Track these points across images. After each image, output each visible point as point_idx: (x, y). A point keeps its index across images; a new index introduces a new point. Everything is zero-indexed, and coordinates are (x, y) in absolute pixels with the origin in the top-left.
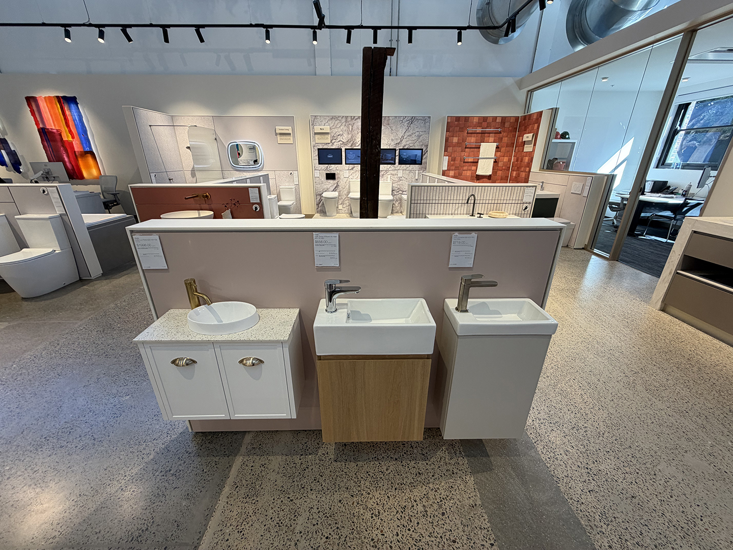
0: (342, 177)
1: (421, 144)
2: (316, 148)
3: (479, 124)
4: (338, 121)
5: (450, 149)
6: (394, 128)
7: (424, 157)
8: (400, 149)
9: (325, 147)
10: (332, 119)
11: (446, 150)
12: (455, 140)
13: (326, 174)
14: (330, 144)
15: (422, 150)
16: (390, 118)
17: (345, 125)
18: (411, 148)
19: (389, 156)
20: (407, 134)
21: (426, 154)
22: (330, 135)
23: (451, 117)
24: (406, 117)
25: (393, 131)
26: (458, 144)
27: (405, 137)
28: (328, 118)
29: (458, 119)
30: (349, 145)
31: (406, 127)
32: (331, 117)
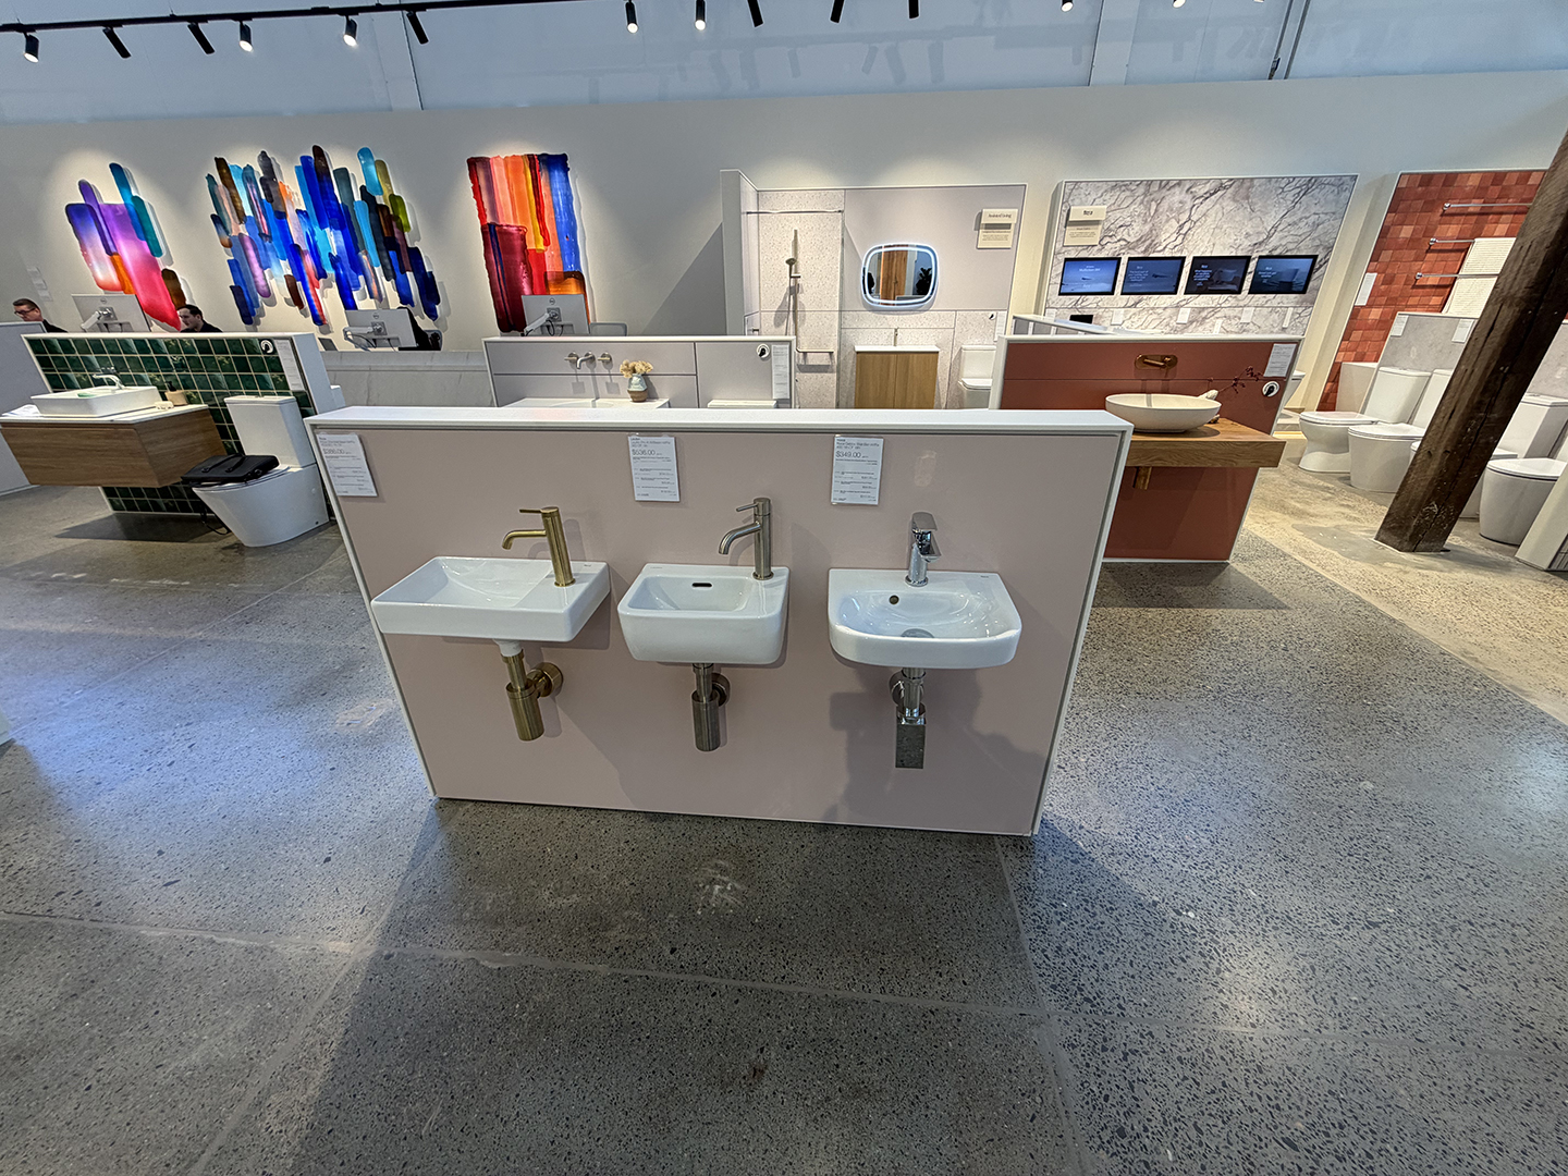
1: (1317, 242)
2: (1062, 258)
3: (1480, 192)
4: (1128, 193)
5: (1386, 256)
6: (1257, 208)
7: (1316, 275)
8: (1260, 257)
9: (1084, 254)
10: (1113, 188)
11: (1375, 257)
12: (1406, 232)
13: (1073, 313)
14: (1096, 248)
15: (1315, 257)
16: (1255, 181)
17: (1142, 203)
18: (1289, 254)
19: (1231, 273)
20: (1288, 220)
21: (1322, 269)
22: (1100, 227)
23: (1411, 174)
24: (1294, 178)
25: (1254, 215)
26: (1412, 242)
27: (1280, 228)
28: (1105, 187)
29: (1427, 179)
30: (1139, 250)
31: (1289, 202)
32: (1114, 184)
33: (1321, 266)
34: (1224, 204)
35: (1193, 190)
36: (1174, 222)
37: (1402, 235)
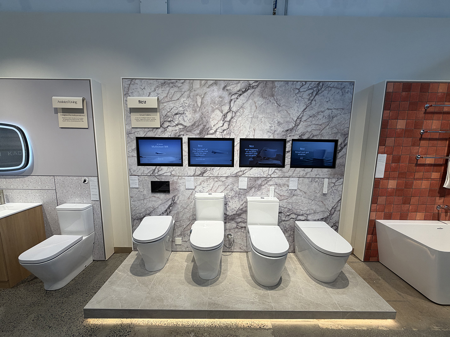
0: (182, 188)
1: (335, 130)
2: (133, 137)
4: (176, 89)
5: (390, 141)
6: (282, 102)
7: (340, 155)
8: (293, 140)
9: (151, 134)
10: (163, 84)
11: (382, 143)
12: (401, 124)
13: (152, 182)
14: (160, 130)
15: (336, 141)
16: (276, 83)
17: (189, 97)
18: (315, 138)
19: (273, 151)
20: (308, 113)
21: (344, 150)
22: (158, 114)
23: (394, 82)
24: (306, 82)
25: (280, 108)
26: (407, 132)
27: (304, 118)
28: (156, 83)
29: (408, 86)
30: (196, 132)
31: (306, 100)
32: (163, 81)
33: (342, 148)
34: (256, 100)
35: (228, 88)
36: (218, 112)
37: (399, 127)
